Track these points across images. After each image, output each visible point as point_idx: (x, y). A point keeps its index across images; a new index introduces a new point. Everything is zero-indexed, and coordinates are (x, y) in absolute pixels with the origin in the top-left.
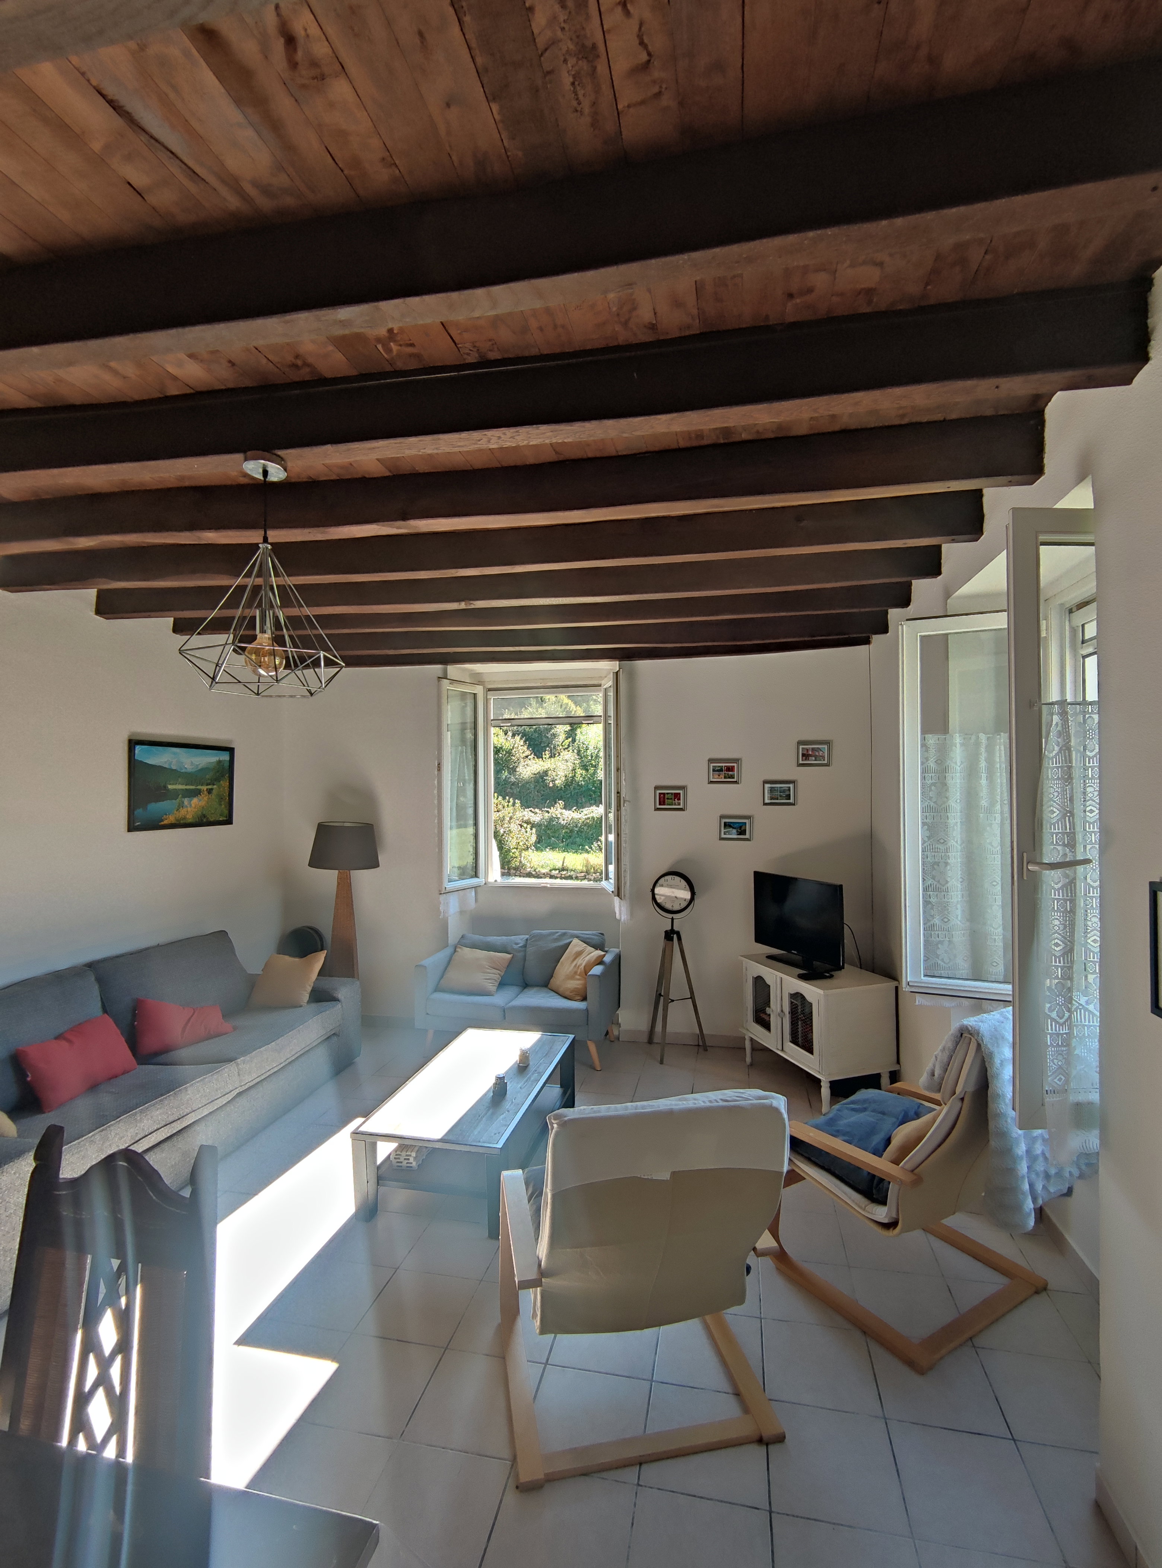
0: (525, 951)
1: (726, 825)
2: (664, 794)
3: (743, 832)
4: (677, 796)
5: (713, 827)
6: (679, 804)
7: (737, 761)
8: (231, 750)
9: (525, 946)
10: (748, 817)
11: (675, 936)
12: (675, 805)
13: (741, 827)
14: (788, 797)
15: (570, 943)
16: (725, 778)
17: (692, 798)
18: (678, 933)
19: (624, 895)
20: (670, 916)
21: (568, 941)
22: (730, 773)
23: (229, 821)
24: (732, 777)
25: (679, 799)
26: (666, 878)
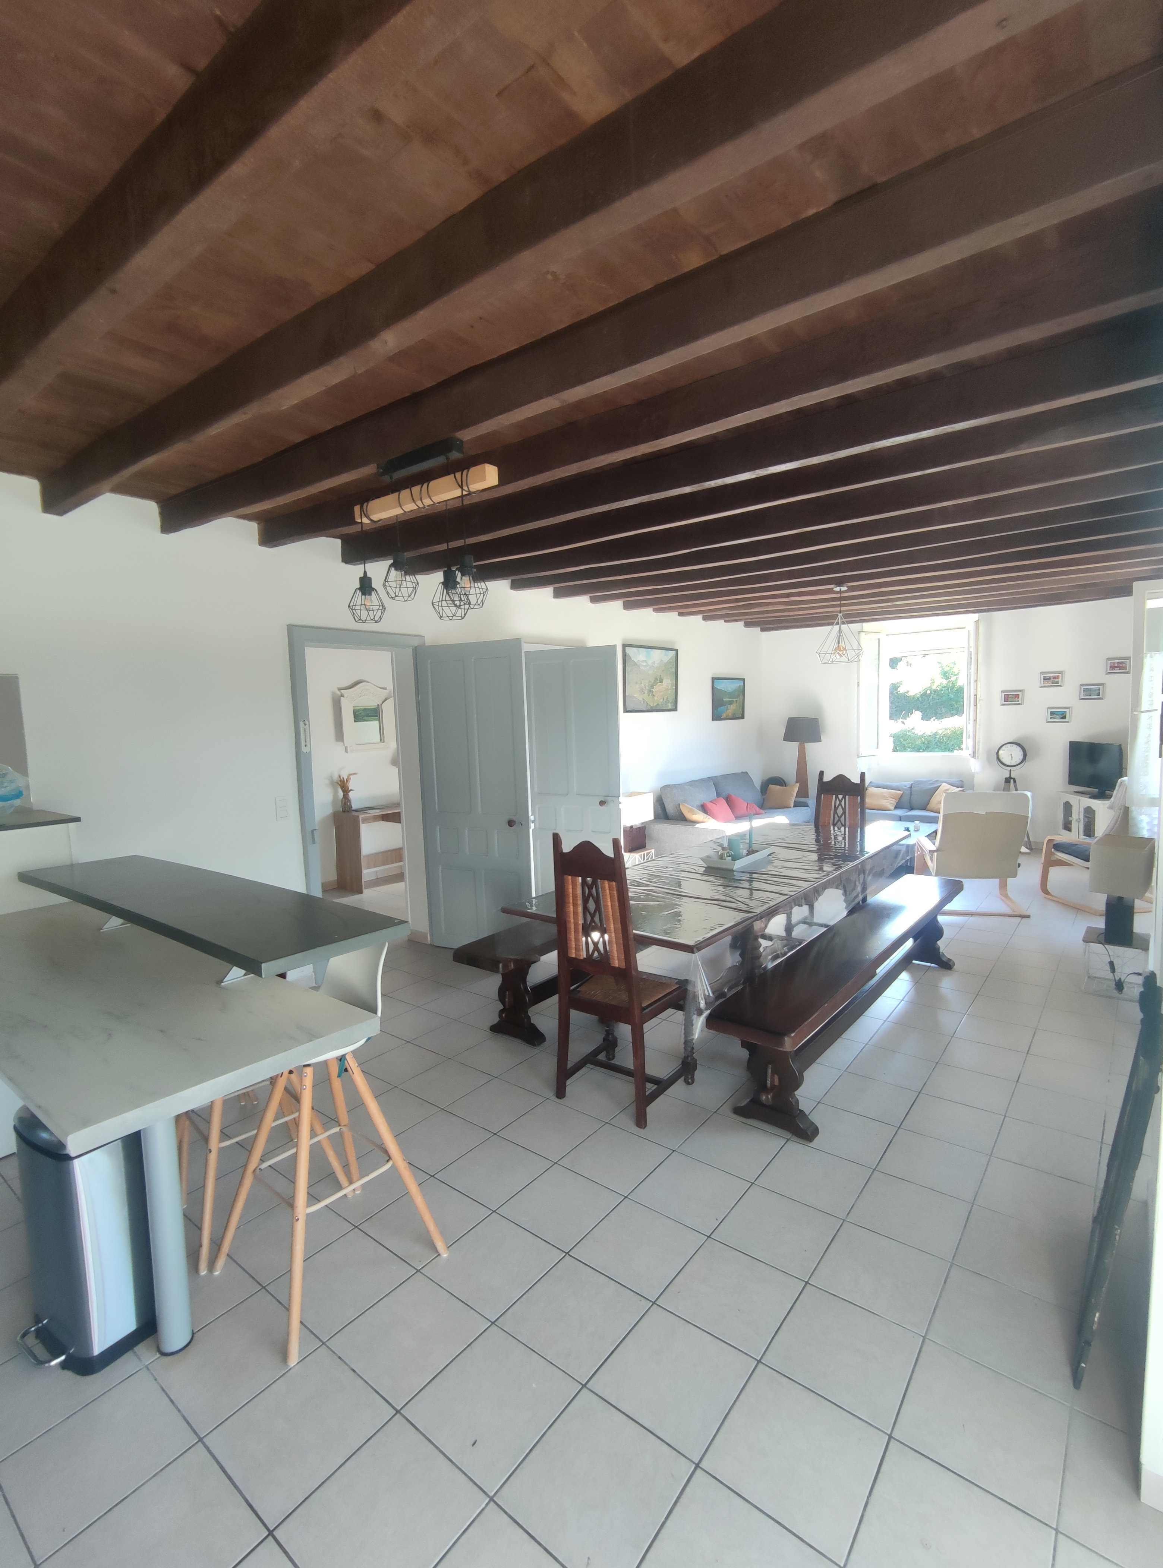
0: (911, 790)
1: (1052, 713)
2: (1008, 695)
3: (1064, 717)
4: (1017, 696)
5: (1044, 715)
6: (1018, 701)
7: (1061, 672)
8: (744, 680)
9: (911, 787)
10: (1068, 708)
11: (1012, 781)
12: (1015, 701)
13: (1062, 714)
14: (1099, 694)
15: (940, 786)
16: (1052, 683)
17: (1028, 697)
18: (1014, 779)
19: (978, 757)
20: (1010, 768)
21: (939, 785)
22: (1056, 680)
23: (743, 717)
24: (1057, 682)
25: (1019, 698)
26: (1007, 745)
